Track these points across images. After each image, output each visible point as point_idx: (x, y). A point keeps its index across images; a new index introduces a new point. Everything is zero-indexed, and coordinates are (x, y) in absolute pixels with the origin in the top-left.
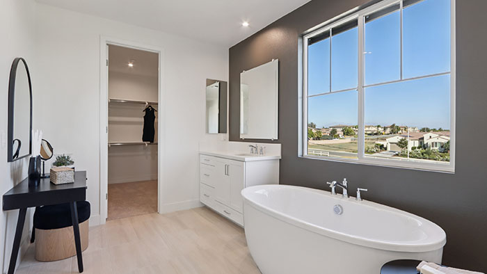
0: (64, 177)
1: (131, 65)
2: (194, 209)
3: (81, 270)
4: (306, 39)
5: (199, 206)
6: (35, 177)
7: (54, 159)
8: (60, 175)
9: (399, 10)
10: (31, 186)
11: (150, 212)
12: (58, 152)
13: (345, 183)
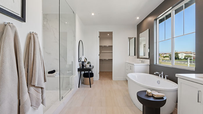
0: (88, 66)
1: (108, 35)
2: (124, 81)
3: (91, 87)
4: (158, 20)
5: (125, 80)
6: (83, 65)
7: (87, 62)
8: (87, 65)
9: (183, 10)
10: (82, 67)
11: (110, 79)
12: (88, 61)
13: (162, 74)
